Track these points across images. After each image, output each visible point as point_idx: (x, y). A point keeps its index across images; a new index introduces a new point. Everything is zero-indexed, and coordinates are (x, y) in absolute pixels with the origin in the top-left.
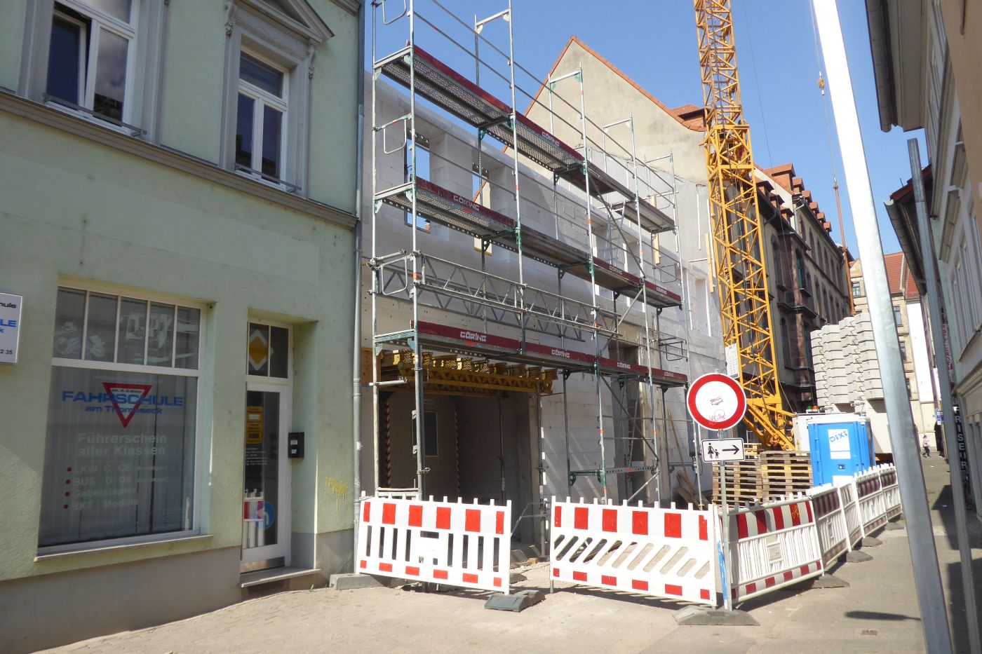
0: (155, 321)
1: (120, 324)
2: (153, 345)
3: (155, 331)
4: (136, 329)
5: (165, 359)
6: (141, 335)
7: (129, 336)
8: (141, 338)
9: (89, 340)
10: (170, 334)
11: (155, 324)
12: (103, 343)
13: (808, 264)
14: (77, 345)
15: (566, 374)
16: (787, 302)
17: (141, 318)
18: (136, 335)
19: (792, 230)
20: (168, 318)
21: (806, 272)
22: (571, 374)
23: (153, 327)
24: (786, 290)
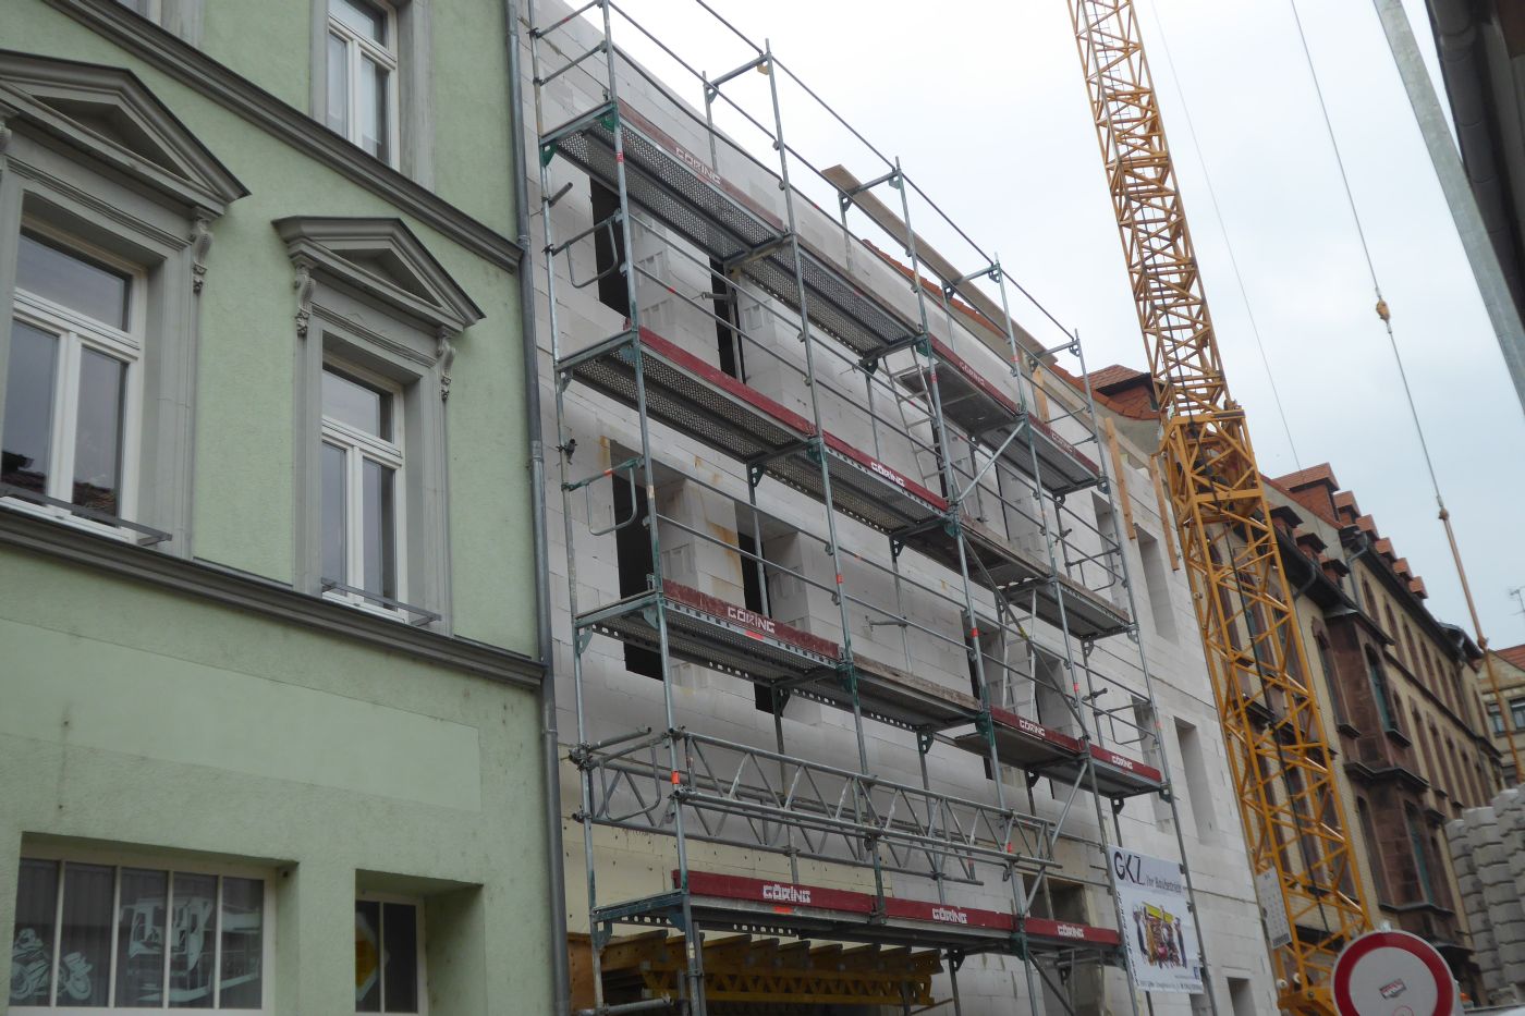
0: (181, 911)
1: (120, 923)
2: (179, 963)
3: (182, 933)
4: (148, 932)
5: (199, 992)
6: (156, 944)
7: (136, 948)
8: (155, 951)
9: (62, 963)
10: (209, 937)
11: (181, 918)
12: (90, 967)
13: (1393, 675)
14: (42, 976)
15: (957, 958)
16: (1364, 760)
17: (156, 909)
18: (149, 945)
19: (1349, 605)
20: (205, 904)
21: (1392, 693)
22: (967, 958)
23: (178, 926)
24: (1356, 735)
